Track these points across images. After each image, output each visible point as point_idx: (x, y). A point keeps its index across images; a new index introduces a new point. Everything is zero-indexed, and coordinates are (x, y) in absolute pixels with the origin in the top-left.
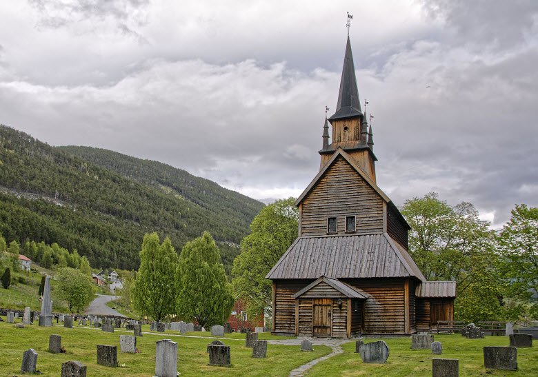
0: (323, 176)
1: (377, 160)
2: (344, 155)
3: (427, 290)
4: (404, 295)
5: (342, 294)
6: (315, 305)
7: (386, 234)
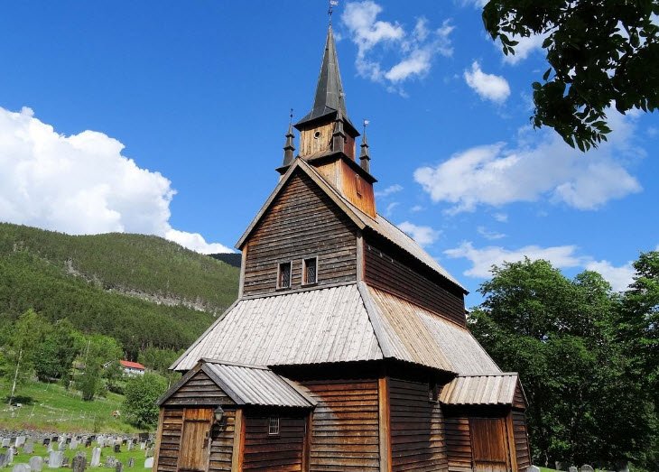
0: (276, 201)
1: (376, 181)
2: (305, 168)
3: (465, 391)
4: (378, 400)
5: (228, 397)
6: (187, 421)
7: (363, 284)
